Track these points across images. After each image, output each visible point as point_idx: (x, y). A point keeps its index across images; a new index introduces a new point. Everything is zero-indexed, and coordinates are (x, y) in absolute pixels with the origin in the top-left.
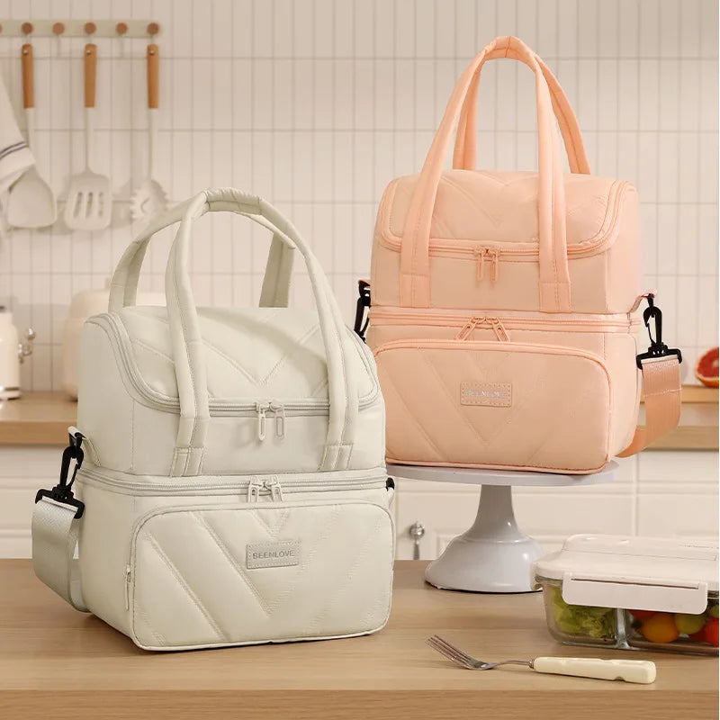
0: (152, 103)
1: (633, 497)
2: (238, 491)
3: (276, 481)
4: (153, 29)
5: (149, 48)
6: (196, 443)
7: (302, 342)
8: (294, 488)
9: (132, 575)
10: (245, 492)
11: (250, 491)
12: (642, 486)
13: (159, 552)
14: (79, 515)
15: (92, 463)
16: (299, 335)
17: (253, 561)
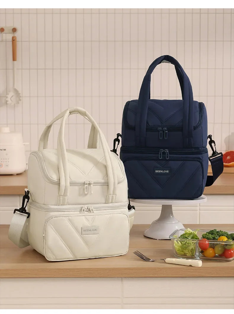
0: (14, 59)
1: (198, 212)
2: (79, 210)
3: (91, 207)
4: (14, 30)
5: (13, 38)
6: (65, 195)
7: (100, 161)
8: (98, 209)
9: (45, 237)
10: (81, 210)
11: (82, 210)
12: (201, 207)
13: (53, 230)
14: (28, 217)
15: (32, 200)
16: (99, 159)
17: (83, 232)
